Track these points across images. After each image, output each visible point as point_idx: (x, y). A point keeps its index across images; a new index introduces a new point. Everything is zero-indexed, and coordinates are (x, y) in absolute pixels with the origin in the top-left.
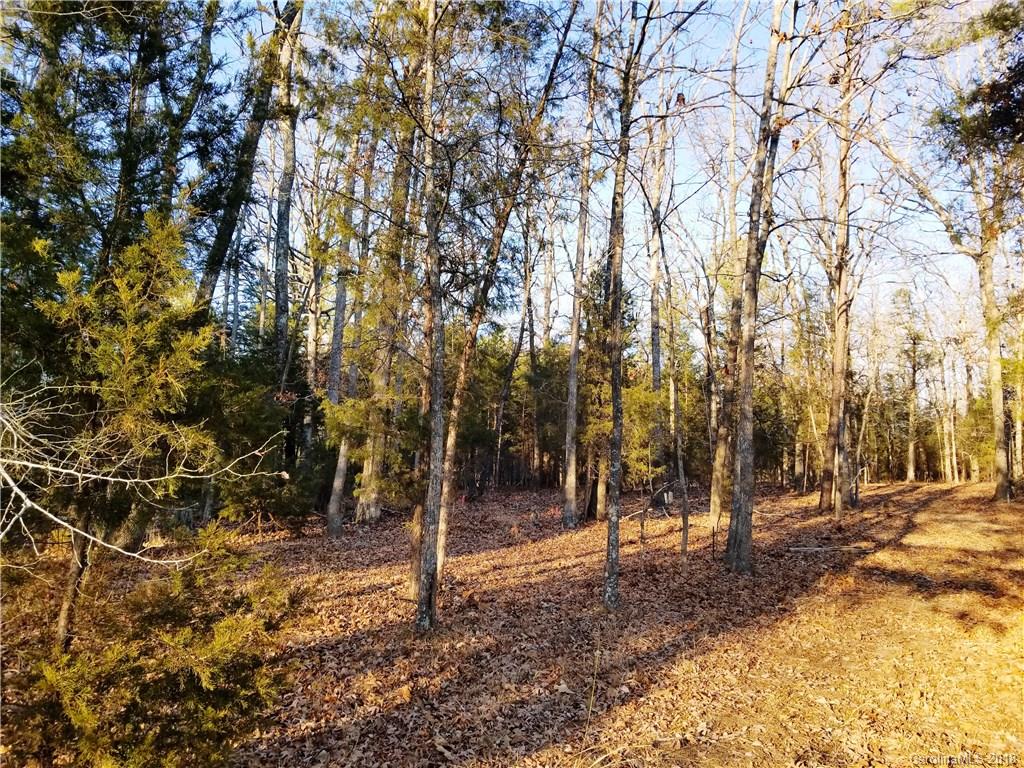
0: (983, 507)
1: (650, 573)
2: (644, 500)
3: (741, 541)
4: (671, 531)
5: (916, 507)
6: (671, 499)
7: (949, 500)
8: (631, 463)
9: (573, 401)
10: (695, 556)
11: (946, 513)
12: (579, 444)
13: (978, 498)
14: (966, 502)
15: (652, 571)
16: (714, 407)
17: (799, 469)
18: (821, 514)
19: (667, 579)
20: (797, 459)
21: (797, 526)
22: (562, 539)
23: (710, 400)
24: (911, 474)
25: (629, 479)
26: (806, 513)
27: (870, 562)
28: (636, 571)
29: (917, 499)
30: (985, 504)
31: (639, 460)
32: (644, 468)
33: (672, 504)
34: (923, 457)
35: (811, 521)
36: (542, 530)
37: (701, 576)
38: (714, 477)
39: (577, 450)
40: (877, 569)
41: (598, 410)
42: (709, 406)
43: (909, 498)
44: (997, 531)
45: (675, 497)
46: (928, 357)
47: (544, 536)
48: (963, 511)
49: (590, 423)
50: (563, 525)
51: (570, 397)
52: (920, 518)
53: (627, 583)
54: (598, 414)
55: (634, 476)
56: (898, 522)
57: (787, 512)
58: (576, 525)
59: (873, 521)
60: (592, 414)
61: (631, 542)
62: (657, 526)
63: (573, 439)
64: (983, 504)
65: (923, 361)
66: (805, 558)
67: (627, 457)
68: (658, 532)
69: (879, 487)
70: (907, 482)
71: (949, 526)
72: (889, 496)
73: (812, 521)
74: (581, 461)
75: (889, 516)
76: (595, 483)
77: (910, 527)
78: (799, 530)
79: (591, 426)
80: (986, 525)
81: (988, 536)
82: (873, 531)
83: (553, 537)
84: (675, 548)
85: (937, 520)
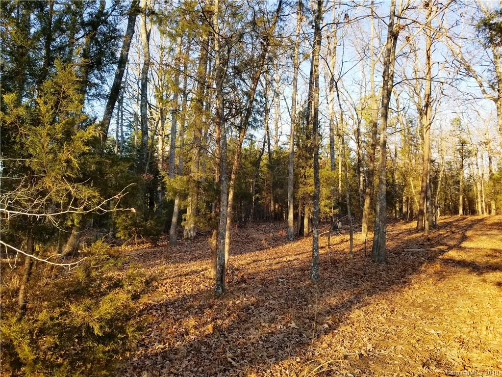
2: (327, 226)
3: (380, 246)
4: (342, 242)
5: (466, 228)
6: (340, 226)
7: (482, 224)
8: (321, 208)
9: (291, 177)
10: (356, 255)
11: (481, 231)
12: (294, 198)
13: (498, 223)
14: (491, 225)
15: (334, 262)
16: (362, 179)
17: (404, 210)
18: (417, 232)
19: (342, 266)
20: (404, 205)
21: (406, 238)
22: (287, 246)
23: (360, 175)
24: (461, 211)
25: (320, 216)
26: (410, 232)
27: (446, 257)
28: (326, 262)
29: (466, 224)
31: (326, 206)
32: (328, 210)
33: (341, 228)
34: (467, 203)
36: (277, 242)
37: (359, 265)
38: (364, 214)
39: (294, 202)
40: (450, 260)
41: (304, 181)
42: (359, 178)
43: (462, 223)
45: (342, 225)
46: (470, 152)
47: (278, 245)
48: (490, 229)
49: (300, 188)
50: (287, 239)
51: (290, 175)
52: (469, 233)
53: (322, 269)
54: (304, 183)
55: (323, 214)
56: (457, 235)
57: (400, 231)
58: (294, 239)
59: (445, 235)
60: (301, 183)
62: (336, 239)
63: (291, 195)
65: (467, 154)
66: (413, 254)
68: (335, 242)
69: (445, 218)
70: (459, 216)
71: (484, 237)
72: (451, 222)
73: (414, 236)
74: (296, 207)
75: (453, 233)
76: (303, 218)
77: (464, 238)
78: (407, 240)
82: (445, 240)
83: (283, 245)
84: (345, 250)
85: (477, 234)
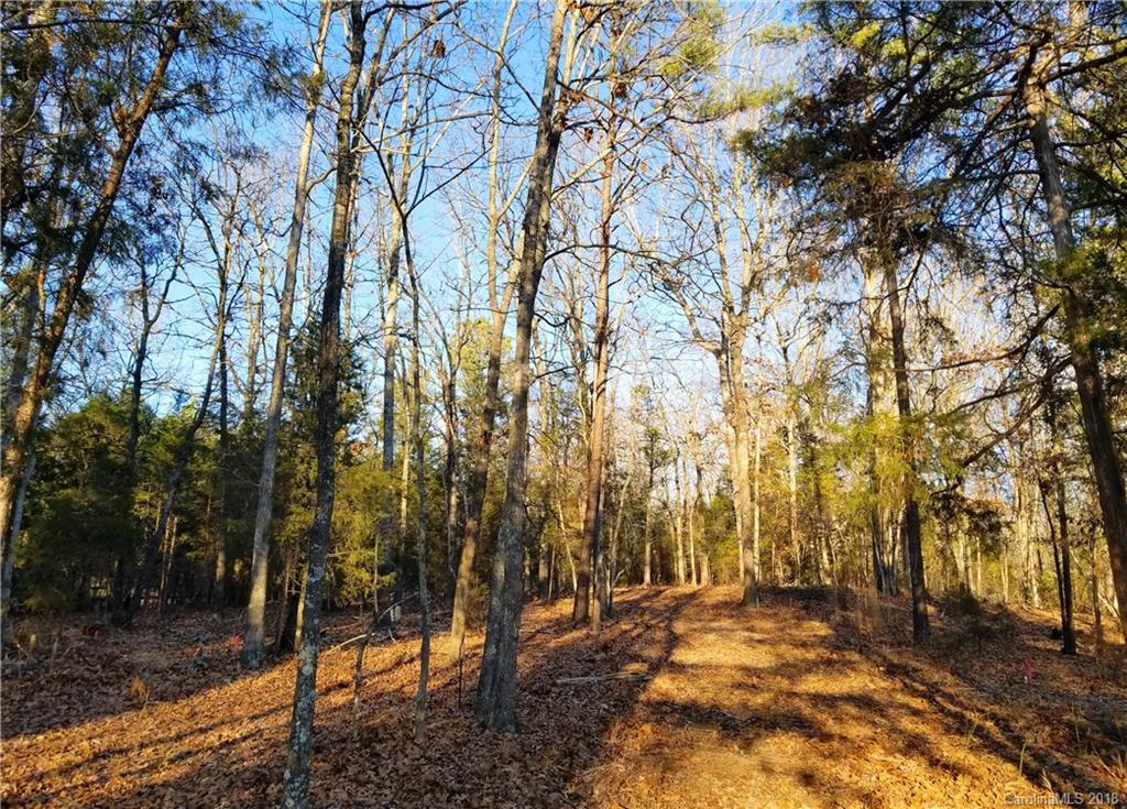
0: (734, 613)
1: (367, 744)
2: (364, 618)
4: (398, 663)
5: (667, 614)
6: (398, 616)
7: (697, 606)
8: (348, 570)
9: (268, 482)
10: (431, 703)
11: (700, 620)
12: (273, 543)
13: (726, 603)
14: (715, 607)
15: (370, 737)
16: (454, 500)
17: (543, 573)
18: (574, 628)
19: (394, 751)
20: (542, 561)
21: (552, 645)
22: (235, 688)
23: (450, 492)
24: (647, 577)
25: (344, 593)
26: (560, 626)
27: (655, 695)
28: (344, 741)
29: (666, 605)
30: (735, 608)
31: (359, 565)
32: (366, 576)
33: (399, 622)
34: (657, 559)
35: (566, 637)
36: (211, 672)
37: (444, 741)
38: (458, 586)
39: (270, 553)
40: (665, 703)
41: (304, 496)
42: (449, 498)
43: (659, 604)
44: (760, 641)
45: (403, 612)
46: (665, 455)
47: (208, 686)
48: (716, 617)
49: (291, 513)
50: (245, 664)
51: (265, 476)
52: (679, 627)
53: (328, 767)
54: (304, 500)
55: (352, 588)
56: (658, 633)
57: (538, 627)
58: (261, 663)
59: (634, 634)
60: (296, 500)
61: (342, 685)
62: (380, 656)
63: (264, 536)
64: (733, 609)
65: (660, 459)
66: (577, 694)
67: (343, 561)
68: (380, 666)
69: (623, 593)
70: (644, 586)
71: (711, 637)
72: (637, 602)
73: (568, 637)
74: (275, 568)
75: (648, 627)
76: (294, 600)
77: (674, 641)
78: (555, 650)
79: (292, 518)
80: (746, 634)
81: (754, 648)
82: (637, 647)
83: (222, 684)
84: (405, 689)
85: (695, 630)
